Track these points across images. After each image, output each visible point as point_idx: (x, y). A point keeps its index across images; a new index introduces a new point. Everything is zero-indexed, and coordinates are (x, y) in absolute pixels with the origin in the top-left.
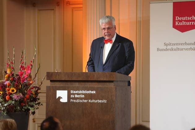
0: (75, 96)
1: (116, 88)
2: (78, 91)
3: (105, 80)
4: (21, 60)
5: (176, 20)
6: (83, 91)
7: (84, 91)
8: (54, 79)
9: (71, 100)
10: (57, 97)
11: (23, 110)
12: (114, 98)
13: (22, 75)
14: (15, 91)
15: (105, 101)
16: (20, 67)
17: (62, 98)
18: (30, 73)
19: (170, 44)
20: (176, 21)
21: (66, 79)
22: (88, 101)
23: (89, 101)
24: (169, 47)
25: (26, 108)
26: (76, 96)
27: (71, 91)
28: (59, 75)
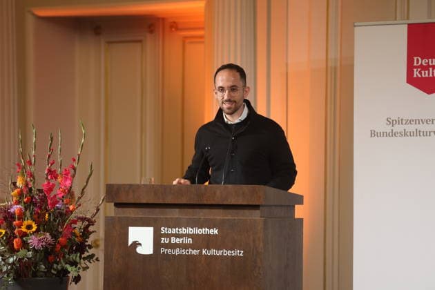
0: (170, 241)
1: (265, 223)
2: (177, 229)
3: (240, 202)
4: (49, 156)
5: (415, 64)
6: (190, 229)
7: (192, 228)
8: (124, 200)
9: (163, 250)
10: (130, 243)
11: (53, 271)
12: (261, 245)
13: (50, 190)
14: (35, 228)
15: (240, 253)
16: (46, 172)
17: (140, 244)
18: (71, 187)
19: (400, 122)
20: (416, 67)
21: (151, 201)
22: (201, 252)
23: (204, 252)
24: (398, 128)
25: (59, 267)
26: (174, 240)
27: (162, 229)
28: (133, 191)
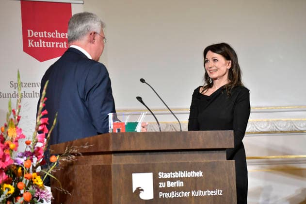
2: (171, 173)
6: (182, 173)
7: (183, 172)
9: (161, 194)
10: (134, 189)
15: (220, 192)
17: (142, 190)
20: (29, 38)
22: (191, 194)
23: (193, 193)
26: (170, 184)
27: (160, 173)
